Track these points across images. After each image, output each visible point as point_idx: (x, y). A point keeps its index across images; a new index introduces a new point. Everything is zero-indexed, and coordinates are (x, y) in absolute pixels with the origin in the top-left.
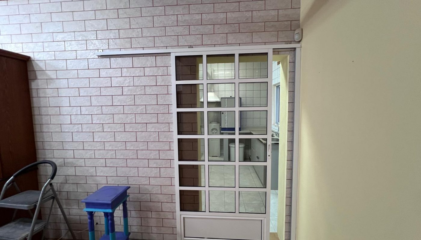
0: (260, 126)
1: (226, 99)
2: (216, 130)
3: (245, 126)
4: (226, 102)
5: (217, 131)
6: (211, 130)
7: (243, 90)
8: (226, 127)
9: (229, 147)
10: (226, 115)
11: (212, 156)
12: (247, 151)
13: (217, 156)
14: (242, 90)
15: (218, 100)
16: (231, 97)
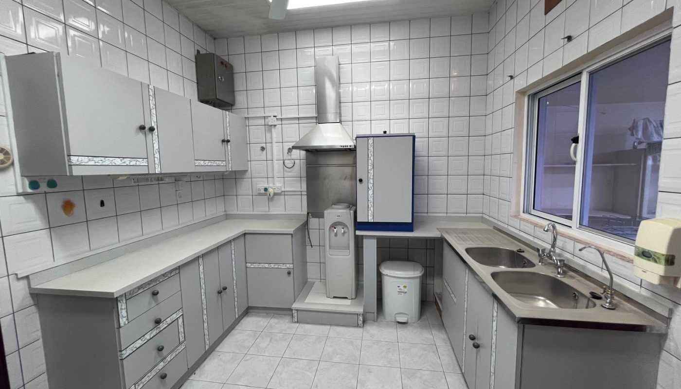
0: (468, 215)
1: (371, 140)
2: (343, 225)
3: (426, 215)
4: (371, 148)
5: (346, 231)
6: (330, 228)
7: (420, 115)
8: (371, 220)
9: (380, 276)
10: (370, 185)
11: (334, 297)
12: (429, 281)
13: (346, 298)
14: (416, 116)
15: (349, 143)
16: (385, 132)
